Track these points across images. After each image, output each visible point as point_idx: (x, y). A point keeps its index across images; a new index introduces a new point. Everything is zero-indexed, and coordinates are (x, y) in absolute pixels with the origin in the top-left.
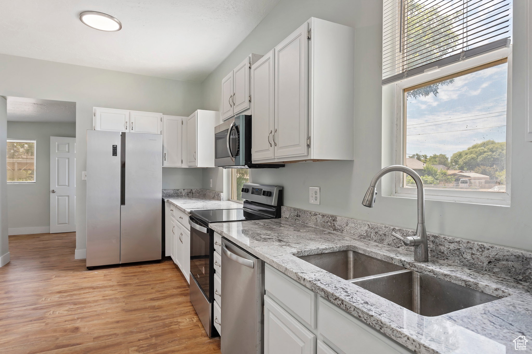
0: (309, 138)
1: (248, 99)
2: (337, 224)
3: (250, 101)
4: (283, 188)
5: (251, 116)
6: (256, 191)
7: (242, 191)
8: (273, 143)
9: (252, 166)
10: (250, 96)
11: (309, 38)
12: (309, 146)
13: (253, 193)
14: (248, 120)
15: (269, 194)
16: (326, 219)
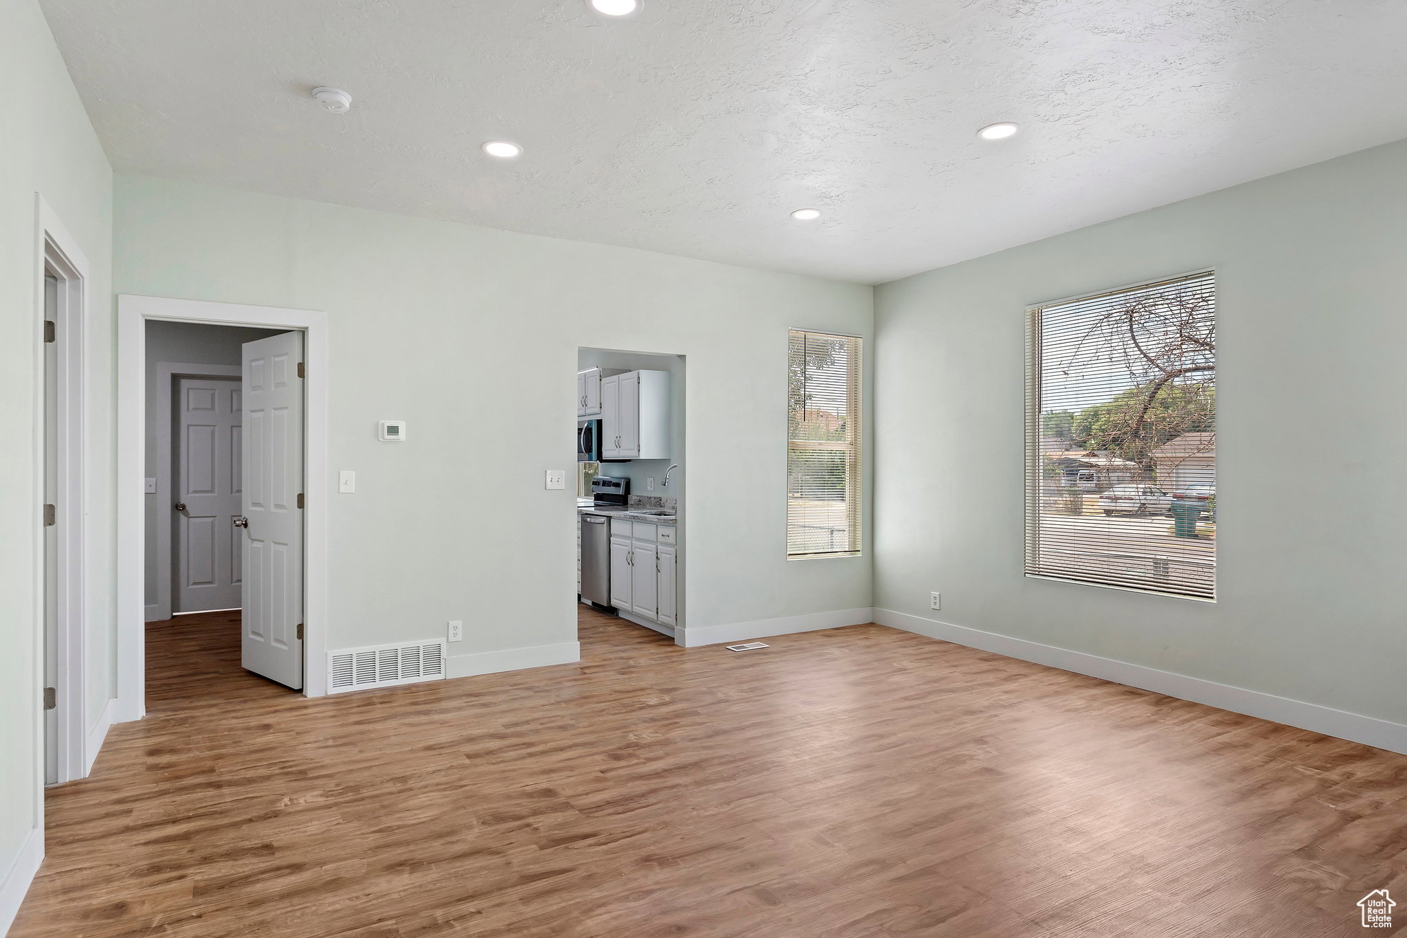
0: (639, 446)
1: (599, 406)
2: (662, 502)
3: (601, 407)
4: (629, 479)
5: (601, 420)
6: (605, 483)
7: (593, 484)
8: (618, 446)
9: (602, 461)
10: (601, 404)
11: (639, 383)
12: (639, 451)
13: (604, 485)
14: (599, 423)
15: (617, 485)
16: (656, 500)
